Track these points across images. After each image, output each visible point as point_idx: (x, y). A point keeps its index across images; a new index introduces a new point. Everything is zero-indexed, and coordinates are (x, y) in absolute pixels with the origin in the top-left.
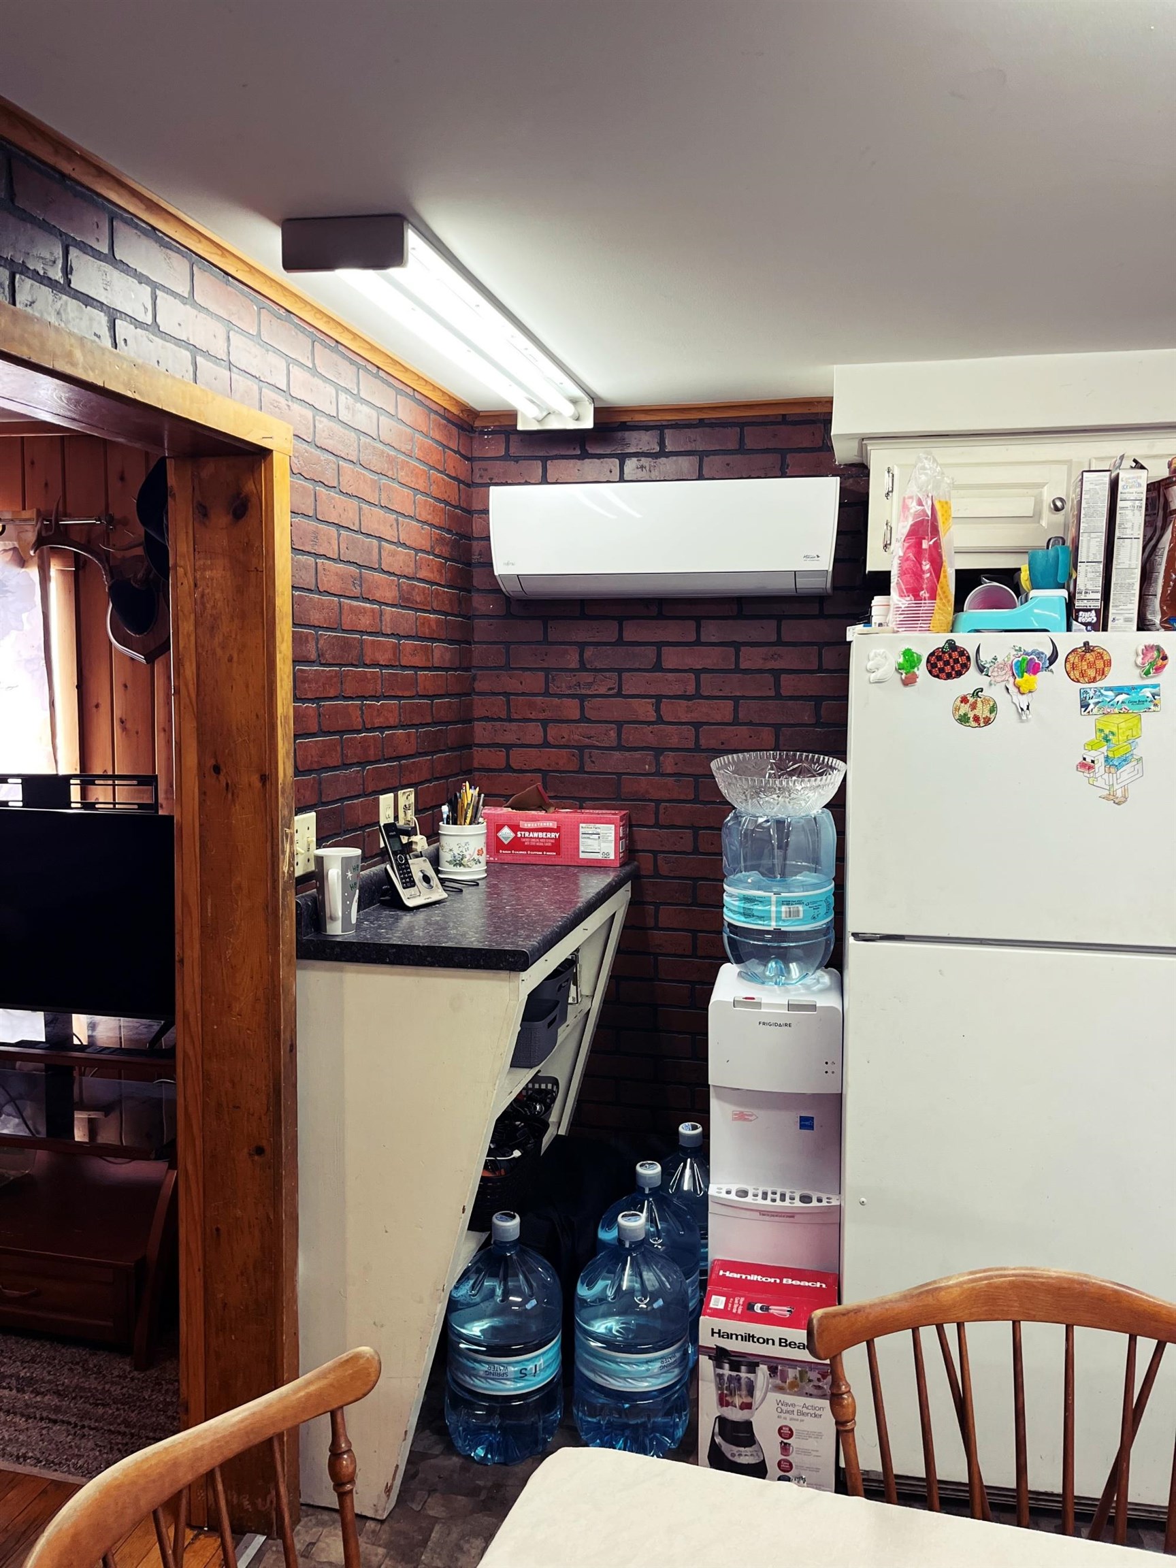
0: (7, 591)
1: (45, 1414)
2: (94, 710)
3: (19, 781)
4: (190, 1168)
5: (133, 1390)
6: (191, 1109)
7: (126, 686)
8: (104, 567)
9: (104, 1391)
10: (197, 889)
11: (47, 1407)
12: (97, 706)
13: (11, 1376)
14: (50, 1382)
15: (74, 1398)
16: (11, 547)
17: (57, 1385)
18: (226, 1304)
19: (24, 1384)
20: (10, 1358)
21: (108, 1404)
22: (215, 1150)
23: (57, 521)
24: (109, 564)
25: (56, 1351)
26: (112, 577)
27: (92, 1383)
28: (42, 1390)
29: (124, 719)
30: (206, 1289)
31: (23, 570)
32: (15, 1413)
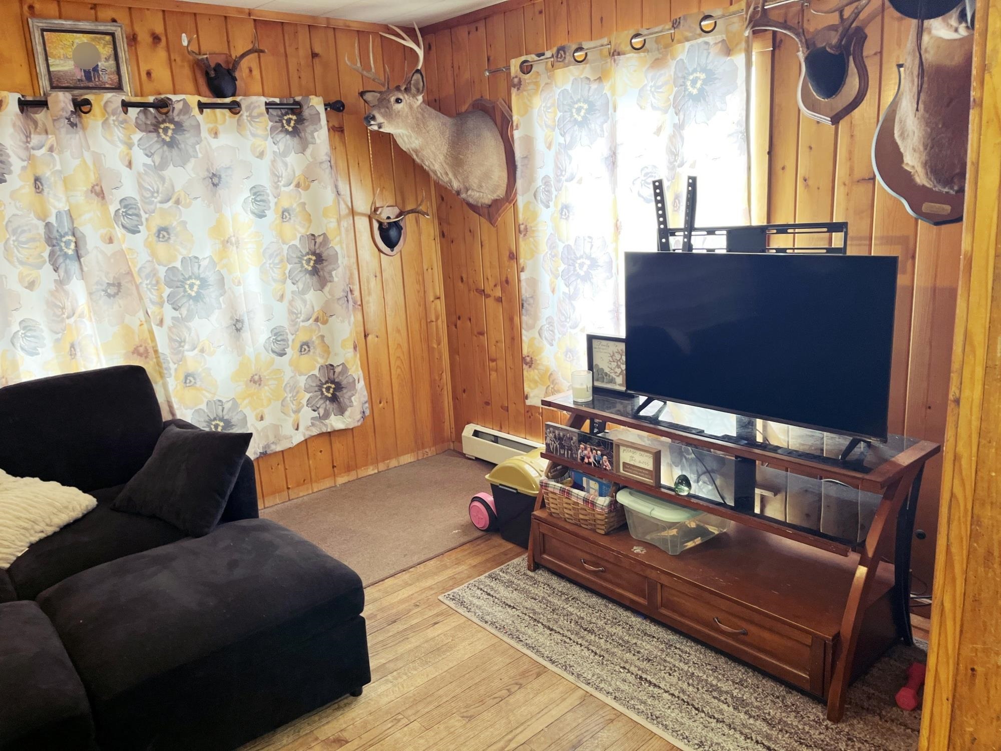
0: (716, 78)
1: (759, 739)
2: (781, 172)
3: (725, 232)
4: (948, 605)
5: (831, 739)
6: (954, 550)
7: (811, 148)
8: (801, 41)
9: (804, 732)
10: (985, 327)
11: (759, 732)
12: (783, 168)
13: (727, 692)
14: (757, 707)
15: (781, 731)
16: (720, 40)
17: (764, 713)
18: (975, 739)
19: (740, 704)
20: (723, 675)
21: (811, 746)
22: (979, 594)
23: (763, 6)
24: (805, 36)
25: (758, 681)
26: (808, 48)
27: (791, 719)
28: (753, 714)
29: (807, 177)
30: (953, 718)
31: (729, 58)
32: (735, 729)
